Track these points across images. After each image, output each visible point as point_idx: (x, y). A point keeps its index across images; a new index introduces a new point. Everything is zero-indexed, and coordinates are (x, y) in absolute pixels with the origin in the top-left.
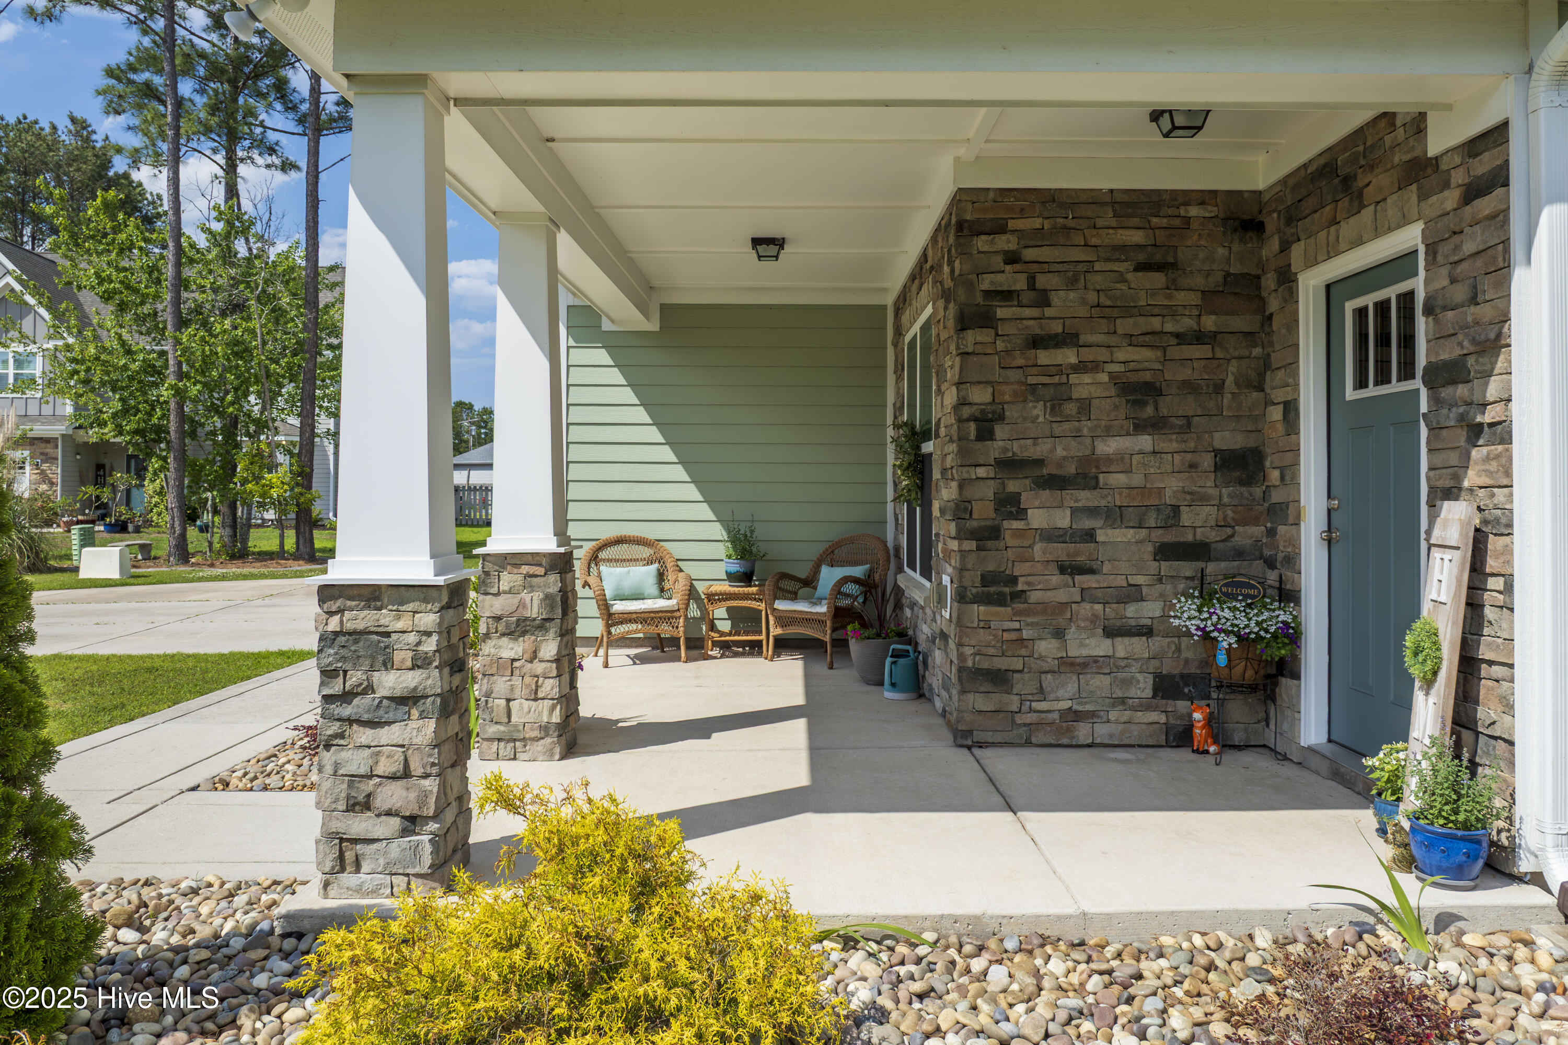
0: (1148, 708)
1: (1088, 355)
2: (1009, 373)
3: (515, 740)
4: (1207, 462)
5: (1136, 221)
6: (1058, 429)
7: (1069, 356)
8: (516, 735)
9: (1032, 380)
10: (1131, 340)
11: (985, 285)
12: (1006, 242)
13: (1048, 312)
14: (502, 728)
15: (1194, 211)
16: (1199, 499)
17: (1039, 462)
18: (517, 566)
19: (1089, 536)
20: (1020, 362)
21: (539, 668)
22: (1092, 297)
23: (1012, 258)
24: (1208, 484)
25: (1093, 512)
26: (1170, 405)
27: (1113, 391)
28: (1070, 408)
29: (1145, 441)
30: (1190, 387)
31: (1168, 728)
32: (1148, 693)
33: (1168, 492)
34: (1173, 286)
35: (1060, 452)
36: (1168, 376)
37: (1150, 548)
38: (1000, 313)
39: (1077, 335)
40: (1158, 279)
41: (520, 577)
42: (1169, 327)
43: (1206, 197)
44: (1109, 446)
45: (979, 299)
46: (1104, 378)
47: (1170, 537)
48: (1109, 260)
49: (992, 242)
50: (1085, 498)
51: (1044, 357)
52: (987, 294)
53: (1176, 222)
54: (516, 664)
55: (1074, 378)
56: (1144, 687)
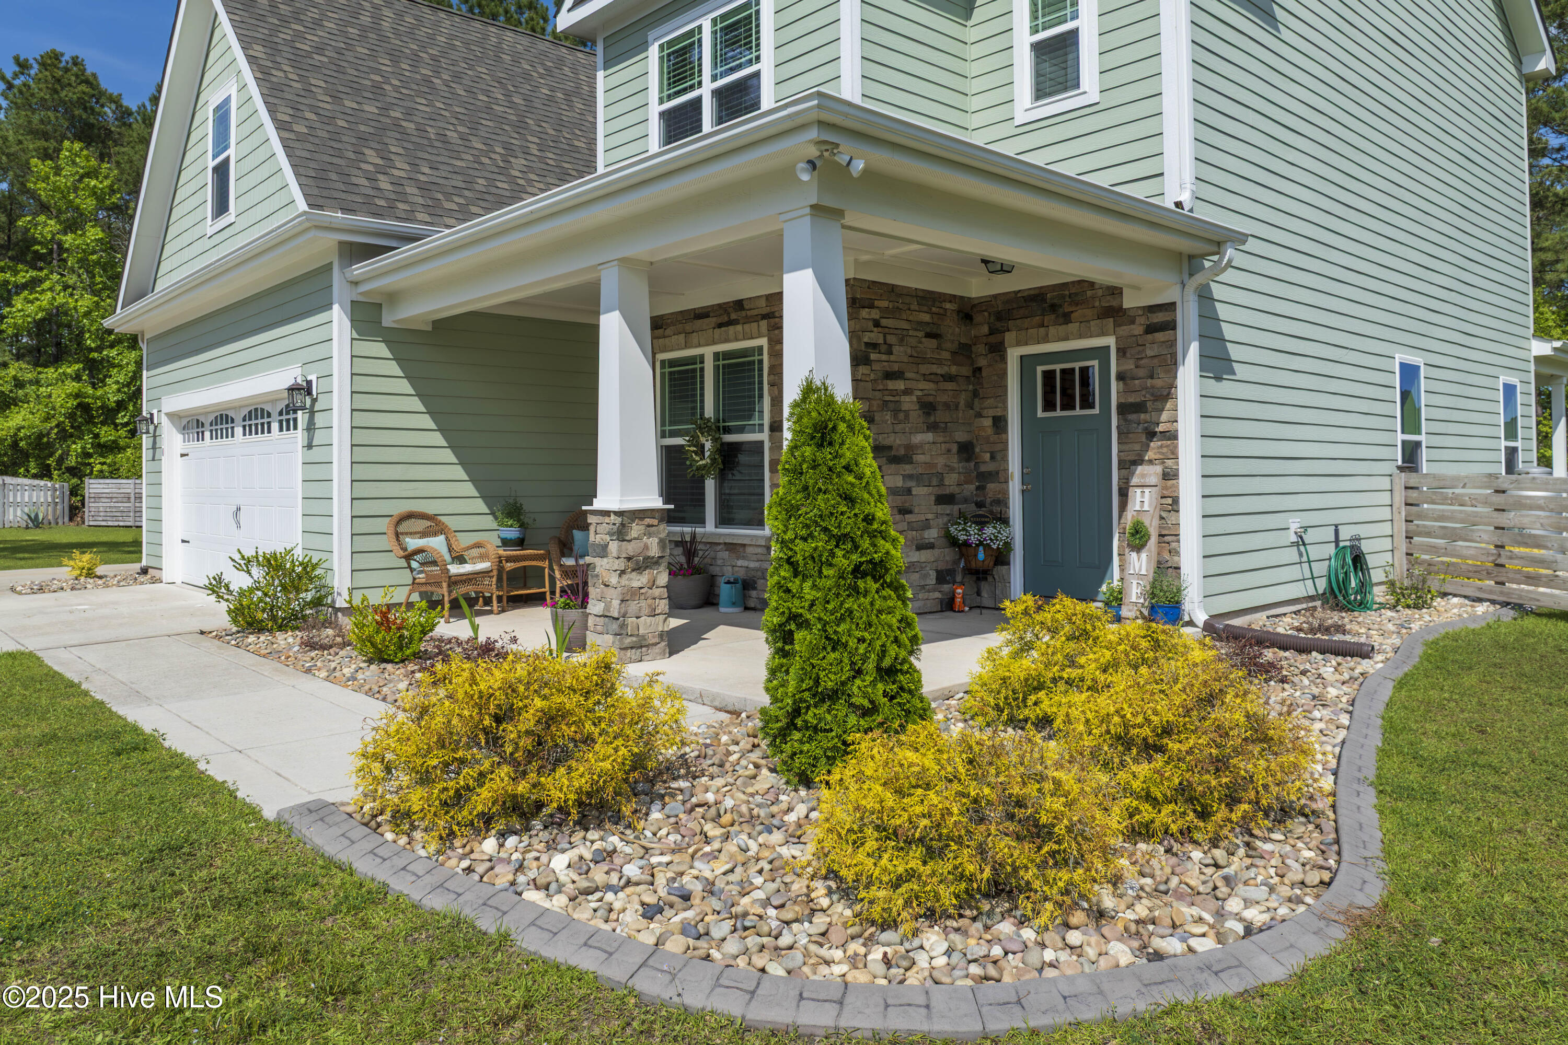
0: (934, 590)
1: (910, 384)
2: (877, 393)
3: (641, 647)
4: (955, 448)
5: (925, 309)
6: (898, 428)
7: (900, 385)
8: (644, 643)
9: (887, 398)
10: (926, 377)
11: (866, 340)
12: (875, 314)
13: (892, 358)
14: (634, 639)
15: (948, 306)
16: (951, 469)
17: (890, 448)
18: (642, 519)
19: (909, 491)
20: (881, 387)
21: (656, 592)
22: (909, 351)
23: (877, 324)
24: (954, 461)
25: (910, 477)
26: (940, 416)
27: (917, 407)
28: (901, 416)
29: (929, 437)
30: (947, 406)
31: (941, 601)
32: (934, 582)
33: (939, 466)
34: (939, 348)
35: (898, 442)
36: (938, 399)
37: (933, 498)
38: (873, 356)
39: (903, 373)
40: (933, 343)
41: (643, 527)
42: (939, 371)
43: (953, 298)
44: (918, 438)
45: (863, 348)
46: (914, 399)
47: (941, 492)
48: (916, 330)
49: (869, 313)
50: (908, 469)
51: (892, 385)
52: (866, 344)
53: (941, 311)
54: (642, 591)
55: (903, 398)
56: (932, 580)
